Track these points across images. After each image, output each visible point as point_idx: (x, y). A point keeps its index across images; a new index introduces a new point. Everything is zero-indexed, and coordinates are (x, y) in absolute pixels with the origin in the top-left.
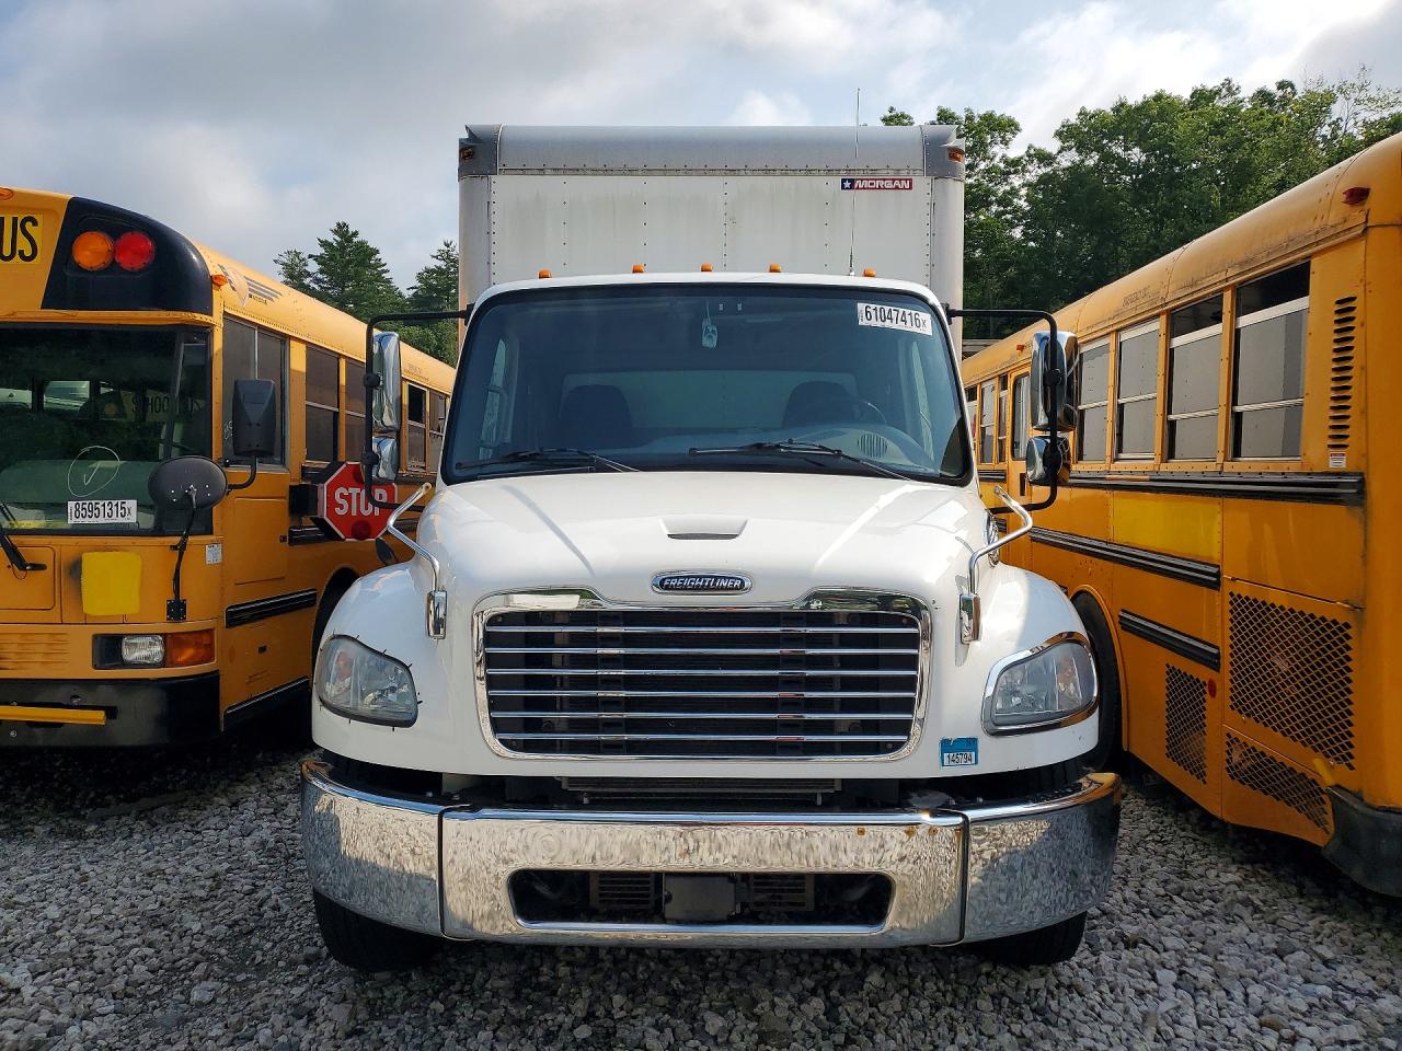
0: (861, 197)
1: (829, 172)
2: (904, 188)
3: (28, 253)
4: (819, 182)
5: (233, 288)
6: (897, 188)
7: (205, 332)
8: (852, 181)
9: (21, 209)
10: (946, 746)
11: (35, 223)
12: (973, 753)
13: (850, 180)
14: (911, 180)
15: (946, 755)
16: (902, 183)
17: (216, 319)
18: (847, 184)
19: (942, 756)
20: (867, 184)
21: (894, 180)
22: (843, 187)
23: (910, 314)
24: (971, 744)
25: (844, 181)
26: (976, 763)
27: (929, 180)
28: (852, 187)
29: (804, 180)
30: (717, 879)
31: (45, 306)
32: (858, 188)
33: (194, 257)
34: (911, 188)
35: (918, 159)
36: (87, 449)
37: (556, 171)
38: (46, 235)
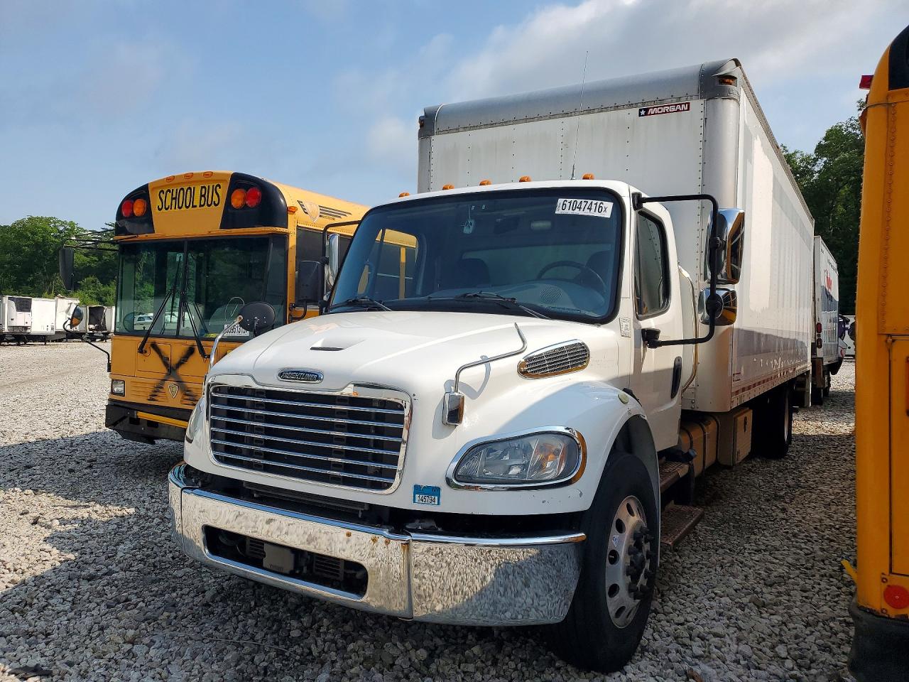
0: (652, 120)
1: (631, 106)
2: (684, 110)
3: (216, 203)
4: (623, 113)
5: (306, 213)
6: (678, 110)
7: (285, 237)
8: (646, 110)
9: (215, 181)
10: (418, 489)
11: (220, 188)
12: (437, 497)
13: (644, 109)
14: (689, 103)
15: (417, 496)
16: (682, 106)
17: (291, 230)
18: (643, 112)
19: (414, 497)
20: (656, 110)
21: (676, 105)
22: (640, 115)
23: (596, 204)
24: (435, 491)
25: (640, 110)
26: (439, 504)
27: (702, 101)
28: (646, 114)
29: (613, 114)
30: (285, 550)
31: (221, 228)
32: (650, 114)
33: (282, 201)
34: (688, 110)
35: (694, 88)
36: (233, 298)
37: (465, 129)
38: (223, 192)
